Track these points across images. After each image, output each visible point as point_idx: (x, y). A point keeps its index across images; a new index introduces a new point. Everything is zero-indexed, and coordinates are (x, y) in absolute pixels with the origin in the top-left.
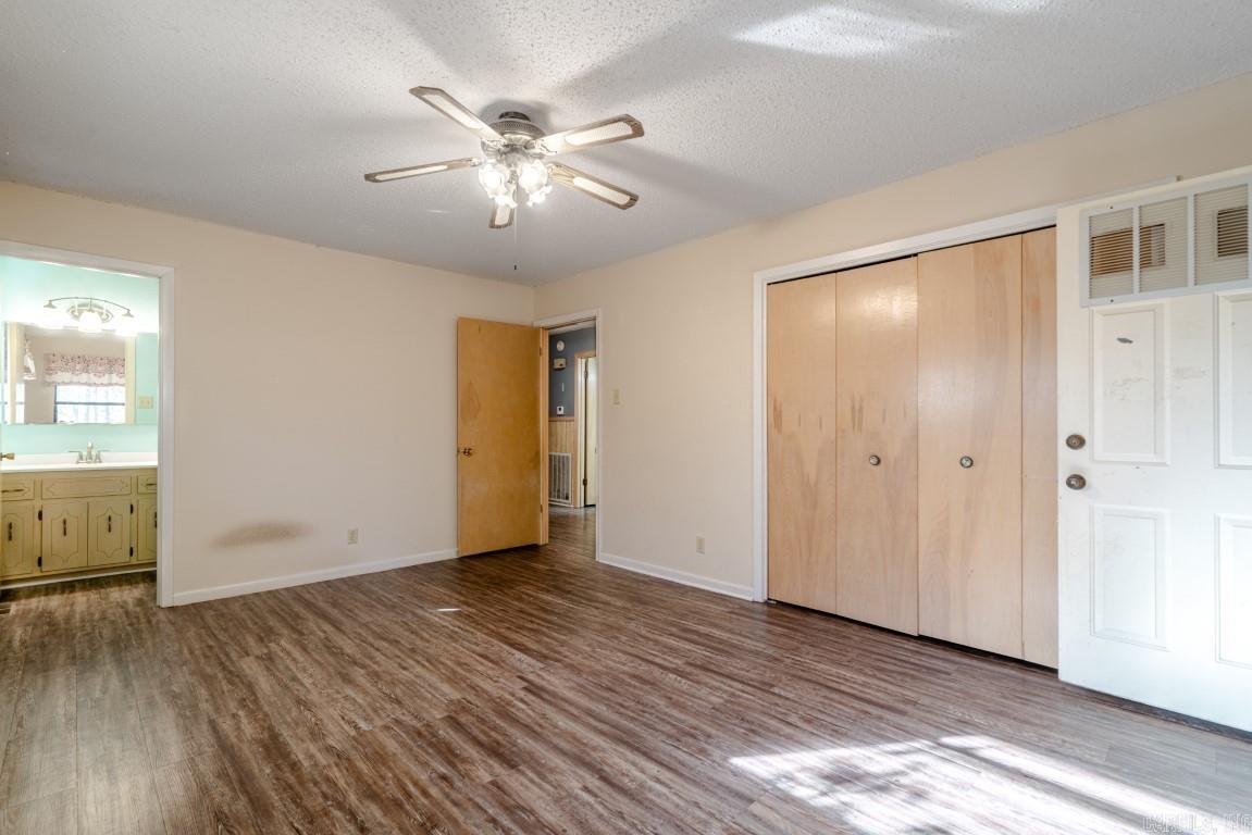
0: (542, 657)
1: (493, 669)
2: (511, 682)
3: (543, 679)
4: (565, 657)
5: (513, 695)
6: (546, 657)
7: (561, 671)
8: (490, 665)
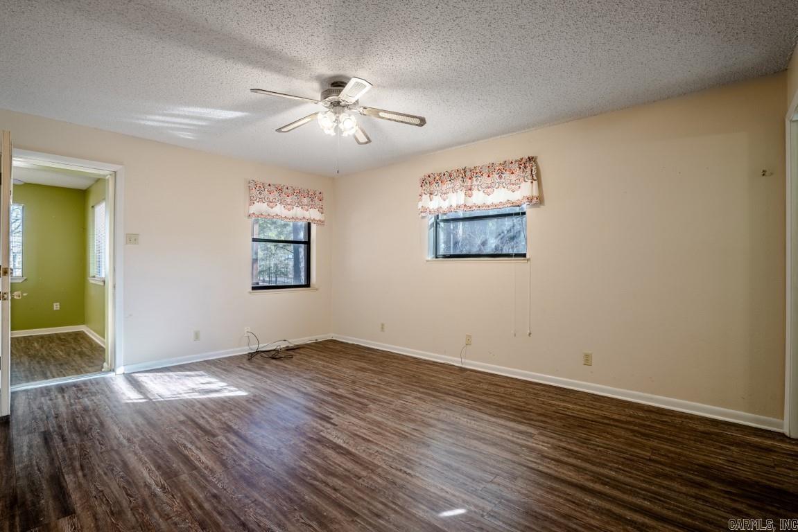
0: (321, 441)
1: (355, 430)
2: (340, 422)
3: (321, 425)
4: (304, 442)
5: (338, 416)
6: (319, 441)
7: (308, 430)
8: (358, 433)
